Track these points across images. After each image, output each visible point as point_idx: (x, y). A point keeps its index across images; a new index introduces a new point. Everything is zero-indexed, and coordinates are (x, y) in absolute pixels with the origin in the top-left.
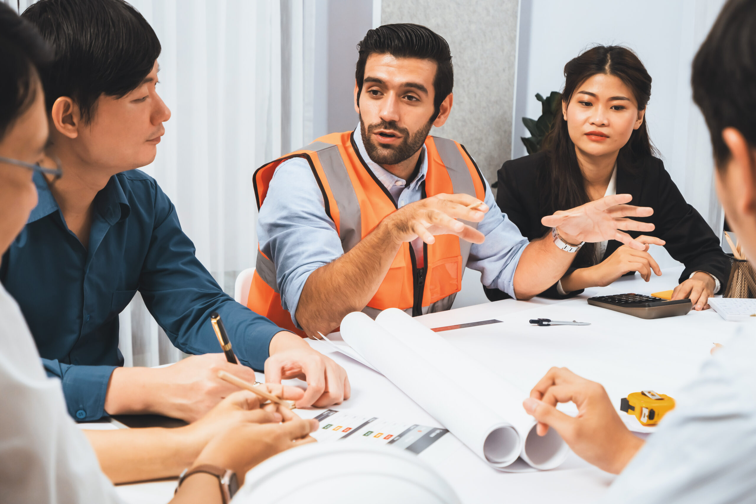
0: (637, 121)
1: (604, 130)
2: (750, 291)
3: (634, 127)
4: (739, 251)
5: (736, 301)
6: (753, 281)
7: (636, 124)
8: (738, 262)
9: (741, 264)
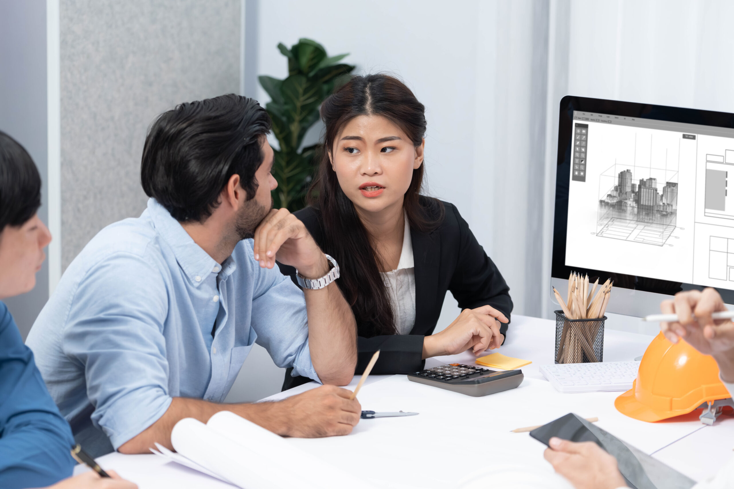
0: (416, 158)
1: (377, 180)
2: (584, 353)
3: (414, 167)
4: (570, 308)
5: (570, 367)
6: (587, 341)
7: (415, 162)
8: (570, 322)
9: (573, 324)
